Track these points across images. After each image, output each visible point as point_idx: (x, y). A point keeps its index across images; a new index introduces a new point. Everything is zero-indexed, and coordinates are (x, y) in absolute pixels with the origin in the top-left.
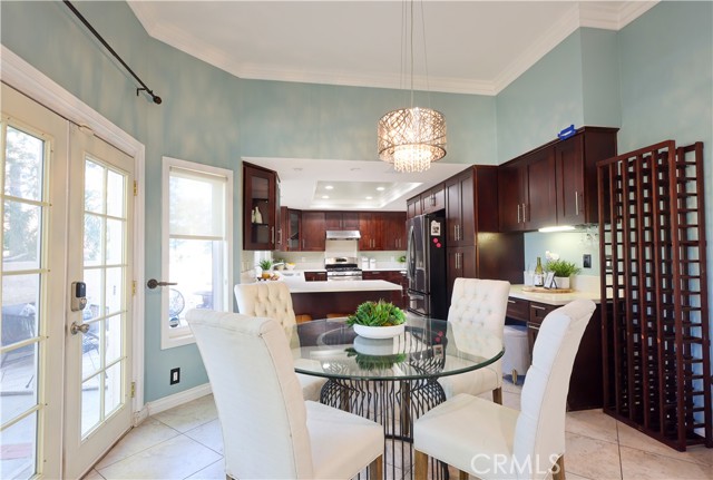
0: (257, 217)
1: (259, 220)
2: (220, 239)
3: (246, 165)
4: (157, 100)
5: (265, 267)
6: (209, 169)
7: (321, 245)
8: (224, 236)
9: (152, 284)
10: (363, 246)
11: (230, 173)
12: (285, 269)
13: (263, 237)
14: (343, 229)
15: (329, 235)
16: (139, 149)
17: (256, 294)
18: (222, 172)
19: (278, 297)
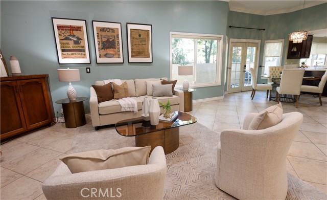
1: (295, 50)
2: (278, 57)
4: (264, 30)
6: (276, 40)
8: (280, 56)
9: (260, 66)
16: (259, 41)
17: (272, 69)
18: (280, 40)
19: (279, 70)
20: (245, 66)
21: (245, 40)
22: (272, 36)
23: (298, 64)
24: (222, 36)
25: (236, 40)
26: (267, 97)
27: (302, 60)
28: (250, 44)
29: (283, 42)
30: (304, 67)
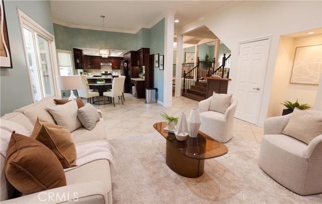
0: (78, 61)
3: (74, 49)
5: (81, 73)
7: (99, 67)
8: (71, 66)
10: (113, 68)
11: (71, 52)
13: (80, 66)
14: (106, 62)
15: (101, 64)
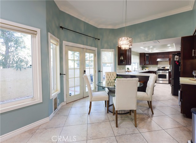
1: (123, 59)
2: (112, 63)
4: (99, 39)
6: (109, 50)
7: (157, 63)
8: (113, 63)
9: (99, 71)
12: (146, 70)
16: (96, 49)
17: (108, 74)
18: (112, 50)
19: (113, 75)
20: (85, 71)
21: (82, 46)
22: (106, 45)
23: (125, 69)
24: (39, 30)
25: (71, 44)
26: (106, 107)
27: (127, 66)
28: (88, 51)
29: (114, 51)
30: (129, 72)
